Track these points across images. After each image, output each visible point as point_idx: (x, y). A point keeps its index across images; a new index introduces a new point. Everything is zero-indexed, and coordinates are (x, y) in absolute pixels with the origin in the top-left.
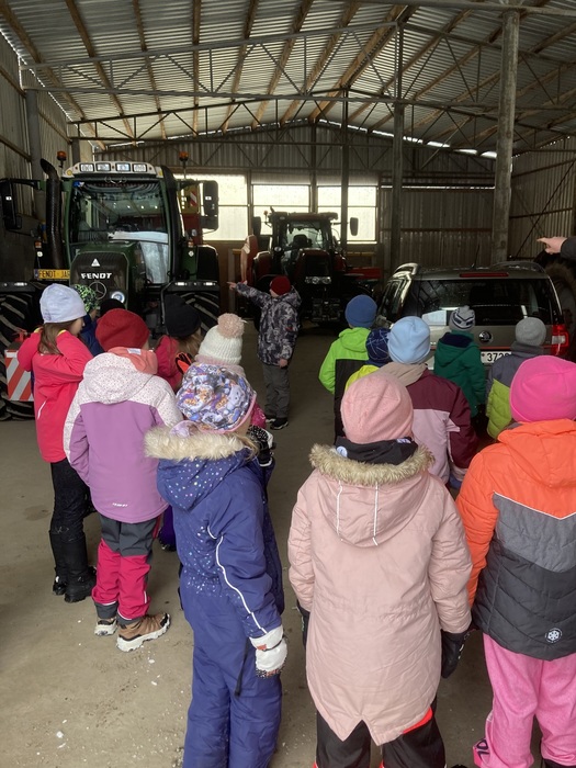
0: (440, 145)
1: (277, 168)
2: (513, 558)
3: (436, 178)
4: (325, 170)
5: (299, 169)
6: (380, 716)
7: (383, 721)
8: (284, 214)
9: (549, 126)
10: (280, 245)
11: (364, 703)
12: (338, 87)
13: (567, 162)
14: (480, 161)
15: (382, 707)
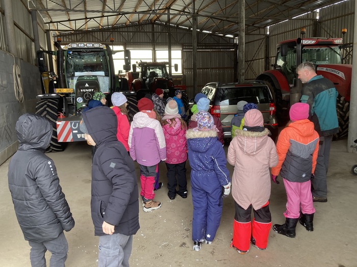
0: (208, 32)
1: (138, 42)
2: (294, 156)
3: (207, 46)
4: (159, 43)
5: (147, 43)
6: (256, 202)
7: (257, 203)
8: (146, 63)
9: (253, 25)
10: (145, 76)
11: (252, 198)
12: (165, 8)
13: (261, 39)
14: (224, 38)
15: (256, 199)
